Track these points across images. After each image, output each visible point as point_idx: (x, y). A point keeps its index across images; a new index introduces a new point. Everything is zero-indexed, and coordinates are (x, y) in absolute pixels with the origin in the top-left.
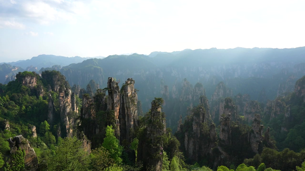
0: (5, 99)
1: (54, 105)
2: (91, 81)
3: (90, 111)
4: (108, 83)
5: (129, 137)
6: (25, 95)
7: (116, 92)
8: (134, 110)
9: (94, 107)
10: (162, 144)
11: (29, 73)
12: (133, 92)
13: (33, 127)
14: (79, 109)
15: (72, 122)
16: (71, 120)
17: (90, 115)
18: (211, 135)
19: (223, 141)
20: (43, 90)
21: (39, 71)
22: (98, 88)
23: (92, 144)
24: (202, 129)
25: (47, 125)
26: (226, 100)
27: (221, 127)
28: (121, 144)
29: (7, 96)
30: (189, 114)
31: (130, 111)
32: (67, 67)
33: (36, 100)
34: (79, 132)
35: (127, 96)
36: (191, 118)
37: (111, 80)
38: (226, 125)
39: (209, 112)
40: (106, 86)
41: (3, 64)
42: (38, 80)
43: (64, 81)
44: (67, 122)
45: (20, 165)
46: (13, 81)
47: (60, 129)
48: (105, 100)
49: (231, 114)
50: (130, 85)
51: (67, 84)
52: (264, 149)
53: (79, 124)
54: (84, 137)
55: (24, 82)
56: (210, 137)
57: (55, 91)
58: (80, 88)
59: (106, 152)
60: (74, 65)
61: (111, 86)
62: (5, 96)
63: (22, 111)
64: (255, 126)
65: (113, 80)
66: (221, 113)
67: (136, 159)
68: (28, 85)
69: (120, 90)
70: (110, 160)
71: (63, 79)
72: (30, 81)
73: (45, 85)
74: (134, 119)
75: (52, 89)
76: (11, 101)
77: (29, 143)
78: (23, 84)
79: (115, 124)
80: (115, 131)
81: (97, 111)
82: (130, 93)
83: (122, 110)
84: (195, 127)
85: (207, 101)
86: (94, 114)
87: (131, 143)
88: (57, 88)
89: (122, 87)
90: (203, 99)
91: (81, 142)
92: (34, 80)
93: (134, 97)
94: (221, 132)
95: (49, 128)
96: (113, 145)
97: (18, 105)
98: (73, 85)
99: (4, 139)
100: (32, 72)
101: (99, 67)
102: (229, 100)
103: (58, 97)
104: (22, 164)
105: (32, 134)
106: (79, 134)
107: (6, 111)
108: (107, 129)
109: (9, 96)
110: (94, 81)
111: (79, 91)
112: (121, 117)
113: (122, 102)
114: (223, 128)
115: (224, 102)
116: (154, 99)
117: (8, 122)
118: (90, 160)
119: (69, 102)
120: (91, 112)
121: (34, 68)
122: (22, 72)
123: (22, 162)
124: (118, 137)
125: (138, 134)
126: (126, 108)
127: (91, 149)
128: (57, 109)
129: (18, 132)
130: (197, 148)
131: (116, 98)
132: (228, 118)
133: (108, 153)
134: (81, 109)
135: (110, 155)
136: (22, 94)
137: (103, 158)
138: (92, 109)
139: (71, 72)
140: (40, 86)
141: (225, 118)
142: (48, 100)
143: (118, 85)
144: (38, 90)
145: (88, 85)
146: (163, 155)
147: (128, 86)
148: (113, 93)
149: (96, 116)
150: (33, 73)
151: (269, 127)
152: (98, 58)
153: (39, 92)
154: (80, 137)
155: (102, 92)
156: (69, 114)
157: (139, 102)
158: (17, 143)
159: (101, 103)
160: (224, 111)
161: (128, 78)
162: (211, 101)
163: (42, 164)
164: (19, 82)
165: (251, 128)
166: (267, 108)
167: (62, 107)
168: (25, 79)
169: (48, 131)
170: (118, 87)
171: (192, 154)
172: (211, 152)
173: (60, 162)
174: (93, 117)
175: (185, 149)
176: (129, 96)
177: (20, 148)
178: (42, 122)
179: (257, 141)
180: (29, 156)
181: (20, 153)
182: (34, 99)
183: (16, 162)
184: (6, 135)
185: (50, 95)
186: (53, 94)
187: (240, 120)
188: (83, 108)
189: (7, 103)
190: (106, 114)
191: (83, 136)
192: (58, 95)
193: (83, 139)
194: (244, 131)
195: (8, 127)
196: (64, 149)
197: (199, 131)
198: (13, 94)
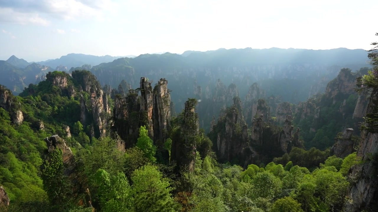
0: (37, 99)
1: (86, 105)
2: (123, 81)
3: (123, 111)
4: (140, 83)
5: (162, 137)
6: (57, 95)
7: (149, 92)
8: (167, 111)
9: (126, 107)
10: (195, 144)
11: (59, 72)
12: (166, 92)
13: (66, 127)
14: (111, 109)
15: (105, 123)
16: (104, 120)
17: (123, 116)
18: (243, 136)
19: (255, 141)
20: (74, 91)
21: (69, 70)
22: (130, 88)
23: (125, 144)
24: (235, 129)
25: (81, 125)
26: (260, 102)
27: (253, 128)
28: (154, 144)
29: (39, 96)
30: (222, 114)
31: (163, 112)
32: (97, 66)
33: (68, 101)
34: (113, 132)
35: (160, 96)
36: (224, 119)
37: (144, 80)
38: (258, 125)
39: (242, 113)
40: (139, 86)
41: (32, 63)
42: (68, 80)
43: (95, 81)
44: (100, 123)
45: (59, 163)
46: (44, 81)
47: (93, 129)
48: (138, 100)
49: (264, 115)
50: (163, 85)
51: (98, 84)
52: (293, 149)
53: (112, 125)
54: (118, 138)
55: (54, 82)
56: (242, 137)
57: (86, 91)
58: (111, 88)
59: (140, 152)
60: (104, 64)
61: (144, 86)
62: (37, 97)
63: (55, 112)
64: (286, 127)
65: (146, 81)
66: (254, 114)
67: (170, 158)
68: (59, 85)
69: (153, 90)
70: (144, 160)
71: (94, 79)
72: (61, 81)
73: (76, 85)
74: (167, 120)
75: (83, 89)
76: (43, 102)
77: (65, 142)
78: (54, 84)
79: (149, 124)
80: (149, 132)
81: (129, 112)
82: (163, 93)
83: (155, 110)
84: (227, 128)
85: (240, 102)
86: (127, 114)
87: (164, 143)
88: (89, 88)
89: (155, 87)
90: (236, 100)
91: (115, 142)
92: (65, 80)
93: (167, 97)
94: (253, 133)
95: (82, 129)
96: (147, 146)
97: (51, 106)
98: (104, 85)
99: (40, 138)
100: (62, 71)
101: (130, 67)
102: (262, 101)
103: (90, 97)
104: (61, 162)
105: (66, 134)
106: (113, 135)
107: (39, 111)
108: (140, 130)
109: (41, 96)
110: (126, 82)
111: (111, 91)
112: (154, 117)
113: (155, 102)
114: (255, 128)
115: (257, 103)
116: (188, 100)
117: (42, 123)
118: (125, 159)
119: (101, 102)
120: (123, 113)
121: (64, 67)
122: (52, 71)
123: (60, 161)
124: (152, 137)
125: (171, 134)
126: (159, 109)
127: (126, 148)
128: (89, 110)
129: (52, 132)
130: (229, 148)
131: (149, 98)
132: (261, 119)
133: (143, 152)
134: (114, 109)
135: (144, 155)
136: (53, 95)
137: (138, 157)
138: (125, 109)
139: (102, 72)
140: (71, 86)
141: (258, 119)
142: (79, 100)
143: (150, 85)
144: (69, 91)
145: (120, 85)
146: (196, 155)
147: (161, 86)
148: (146, 93)
149: (129, 117)
150: (64, 72)
151: (299, 128)
152: (129, 57)
153: (71, 92)
154: (113, 137)
155: (134, 93)
156: (101, 115)
157: (171, 103)
158: (53, 142)
159: (134, 104)
160: (256, 112)
161: (161, 78)
162: (244, 102)
163: (80, 163)
164: (49, 82)
165: (282, 128)
166: (298, 109)
167: (94, 107)
168: (55, 79)
169: (82, 131)
170: (150, 88)
171: (224, 154)
172: (242, 152)
173: (96, 161)
174: (126, 117)
175: (217, 149)
176: (162, 97)
177: (57, 147)
178: (75, 122)
179: (287, 141)
180: (66, 155)
181: (57, 151)
182: (66, 99)
183: (54, 160)
184: (41, 135)
185: (82, 96)
186: (85, 94)
187: (272, 121)
188: (116, 109)
189: (40, 103)
190: (139, 114)
191: (117, 136)
192: (89, 95)
193: (117, 139)
194: (275, 131)
195: (43, 127)
196: (99, 149)
197: (231, 132)
198: (44, 95)
